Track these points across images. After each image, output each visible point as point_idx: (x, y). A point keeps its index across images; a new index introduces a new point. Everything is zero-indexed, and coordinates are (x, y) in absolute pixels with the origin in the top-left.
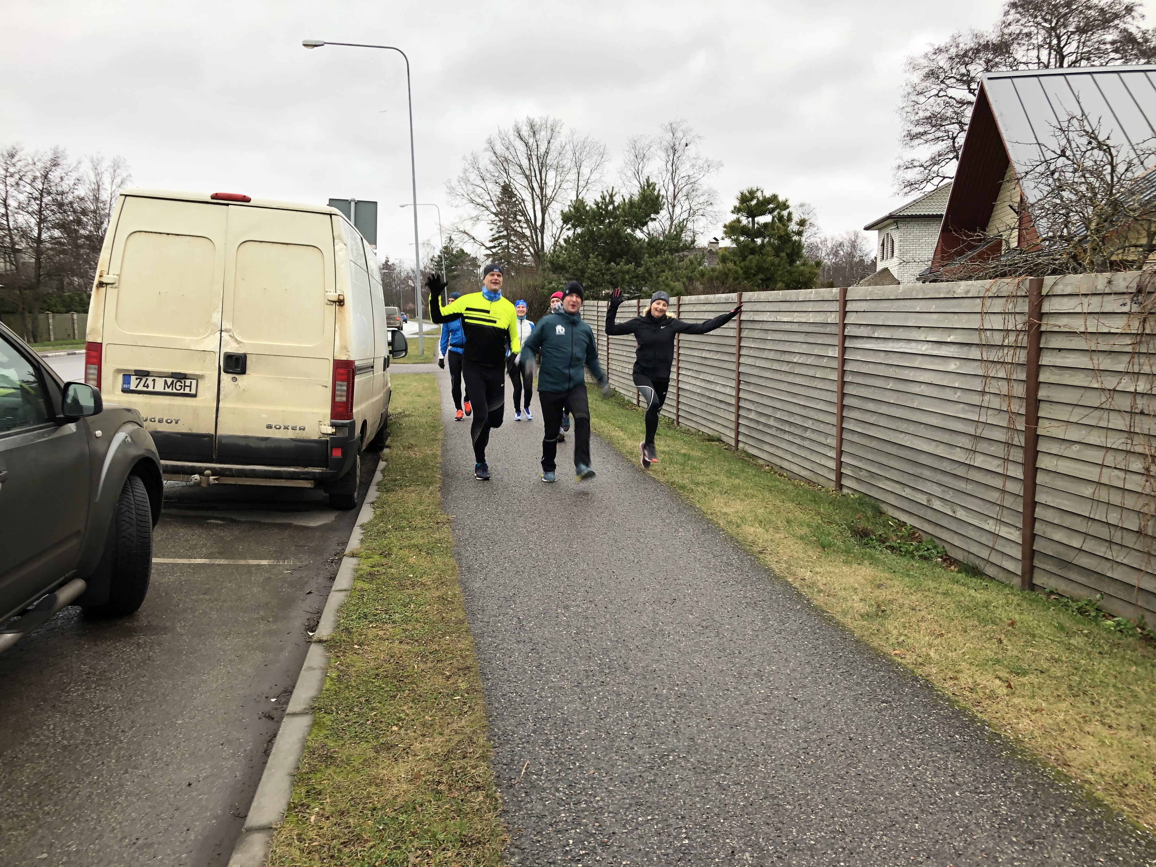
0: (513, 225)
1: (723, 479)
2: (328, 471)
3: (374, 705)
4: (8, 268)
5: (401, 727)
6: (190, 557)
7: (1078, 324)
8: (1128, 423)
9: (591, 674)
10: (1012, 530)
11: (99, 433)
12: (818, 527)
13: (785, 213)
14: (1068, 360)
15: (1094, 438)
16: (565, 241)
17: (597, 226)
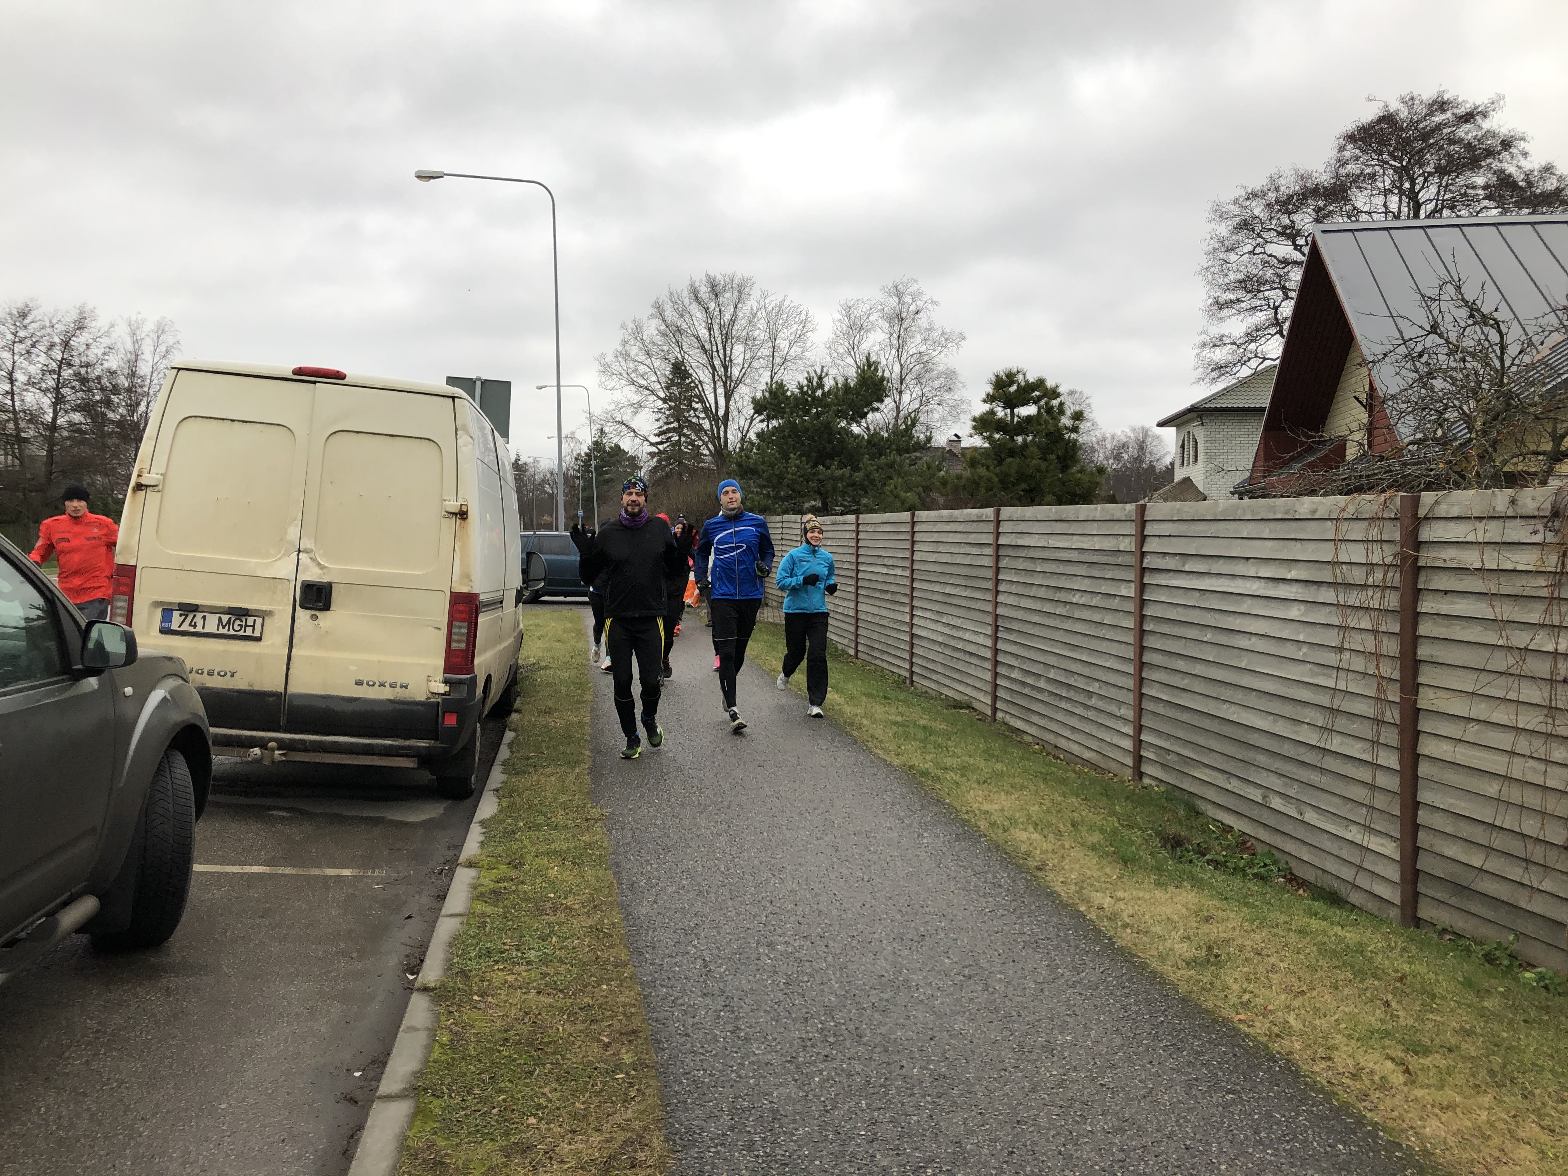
0: (687, 415)
1: (980, 762)
2: (438, 744)
3: (502, 1085)
4: (9, 462)
5: (542, 1119)
6: (243, 864)
7: (1472, 558)
8: (1546, 695)
9: (809, 1043)
10: (1384, 841)
11: (129, 691)
12: (1115, 832)
13: (1055, 403)
14: (1457, 606)
15: (1500, 716)
16: (758, 435)
17: (801, 417)
